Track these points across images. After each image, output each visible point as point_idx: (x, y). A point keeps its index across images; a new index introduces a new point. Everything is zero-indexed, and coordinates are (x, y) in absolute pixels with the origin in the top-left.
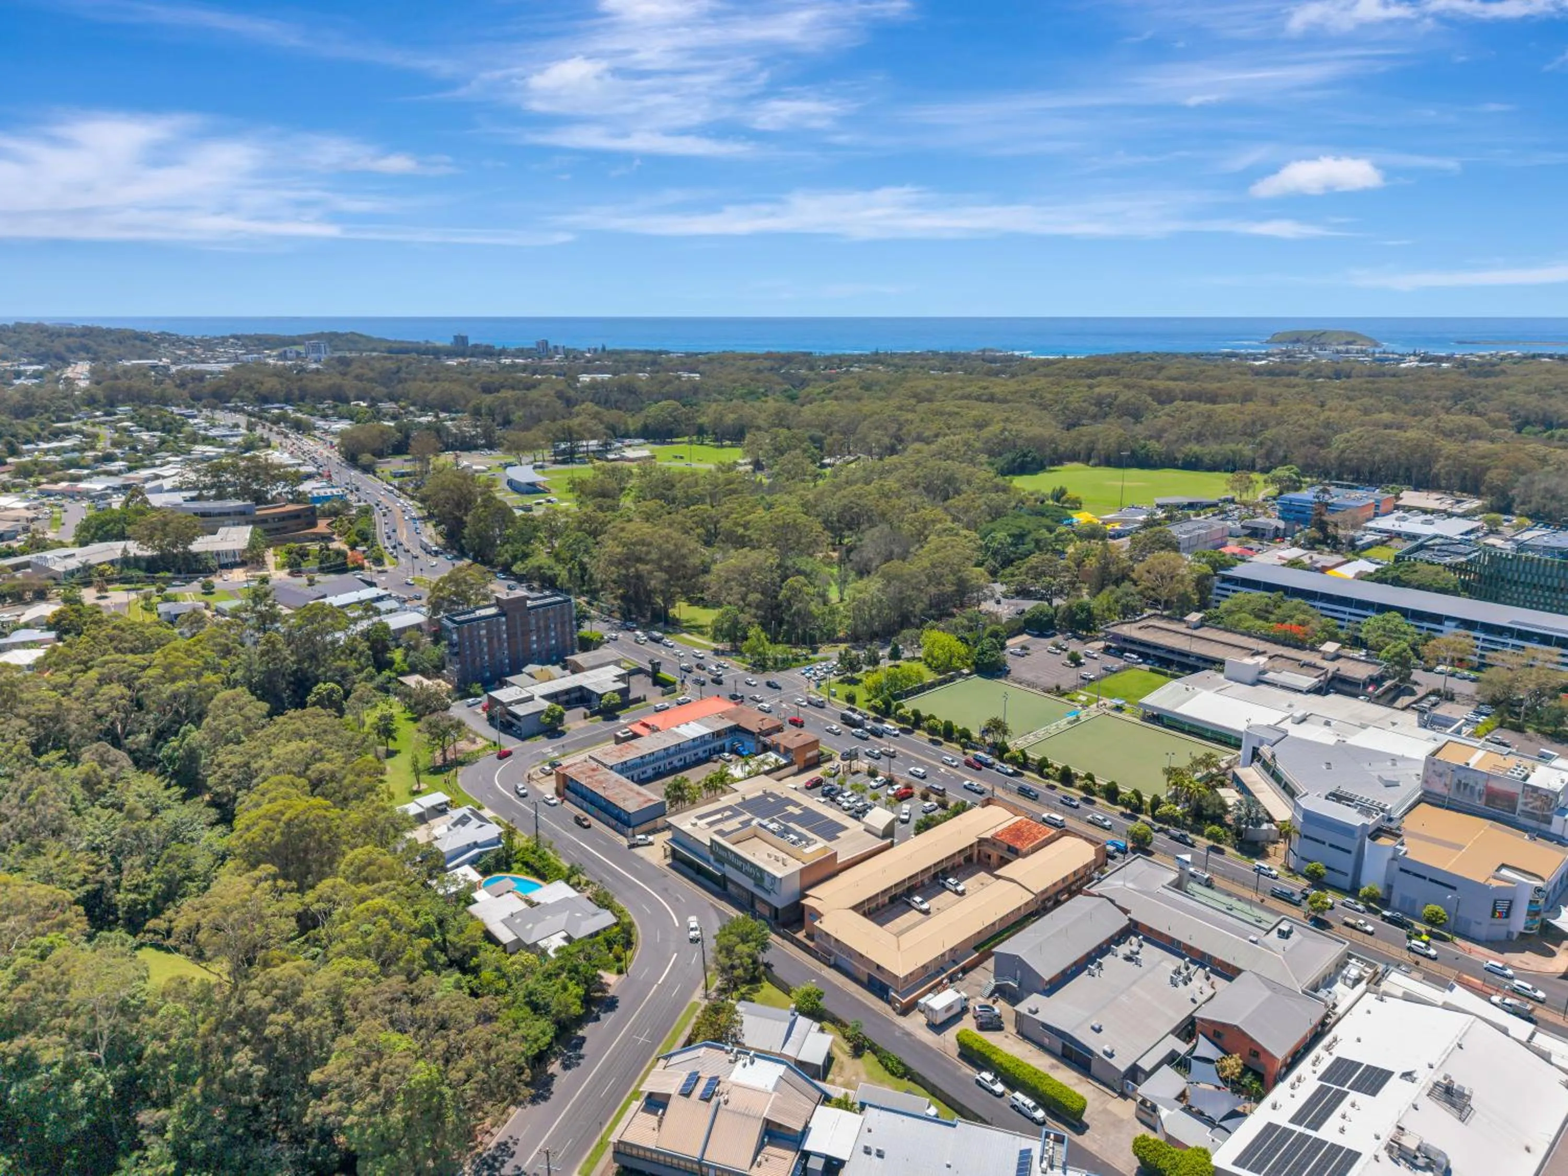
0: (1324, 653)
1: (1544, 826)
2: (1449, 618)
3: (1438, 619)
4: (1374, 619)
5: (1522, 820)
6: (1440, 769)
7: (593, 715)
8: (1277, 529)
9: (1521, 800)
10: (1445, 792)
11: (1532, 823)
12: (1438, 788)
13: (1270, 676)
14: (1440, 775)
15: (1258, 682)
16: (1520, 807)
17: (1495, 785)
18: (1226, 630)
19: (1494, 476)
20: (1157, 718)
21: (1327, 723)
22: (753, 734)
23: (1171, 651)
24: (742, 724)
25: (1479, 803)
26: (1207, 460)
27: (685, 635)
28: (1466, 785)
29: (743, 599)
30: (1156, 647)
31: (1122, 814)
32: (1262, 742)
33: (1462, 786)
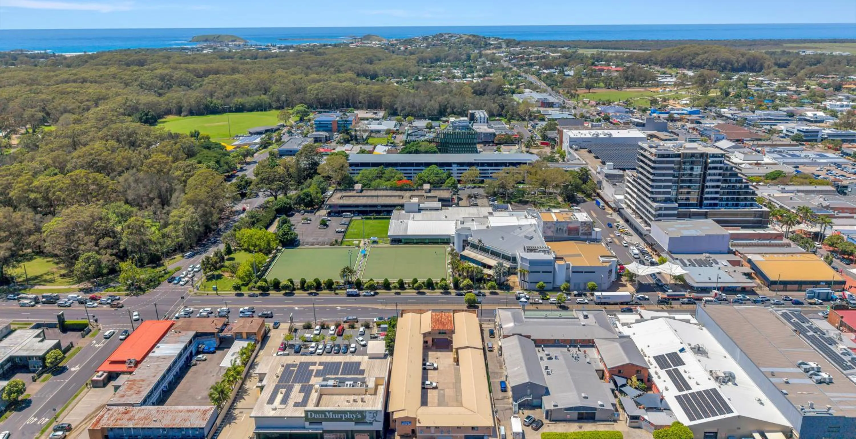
0: (426, 190)
1: (589, 237)
2: (454, 163)
3: (450, 164)
4: (426, 170)
5: (583, 237)
6: (549, 225)
7: (40, 375)
8: (326, 137)
9: (581, 229)
10: (552, 234)
11: (586, 237)
12: (550, 234)
13: (422, 205)
14: (550, 228)
15: (420, 210)
16: (581, 232)
17: (570, 226)
18: (376, 189)
19: (386, 100)
20: (397, 241)
21: (473, 220)
22: (213, 334)
23: (365, 206)
24: (200, 331)
25: (566, 235)
26: (247, 105)
27: (37, 287)
28: (560, 229)
29: (97, 244)
30: (357, 206)
31: (441, 293)
32: (467, 237)
33: (558, 230)
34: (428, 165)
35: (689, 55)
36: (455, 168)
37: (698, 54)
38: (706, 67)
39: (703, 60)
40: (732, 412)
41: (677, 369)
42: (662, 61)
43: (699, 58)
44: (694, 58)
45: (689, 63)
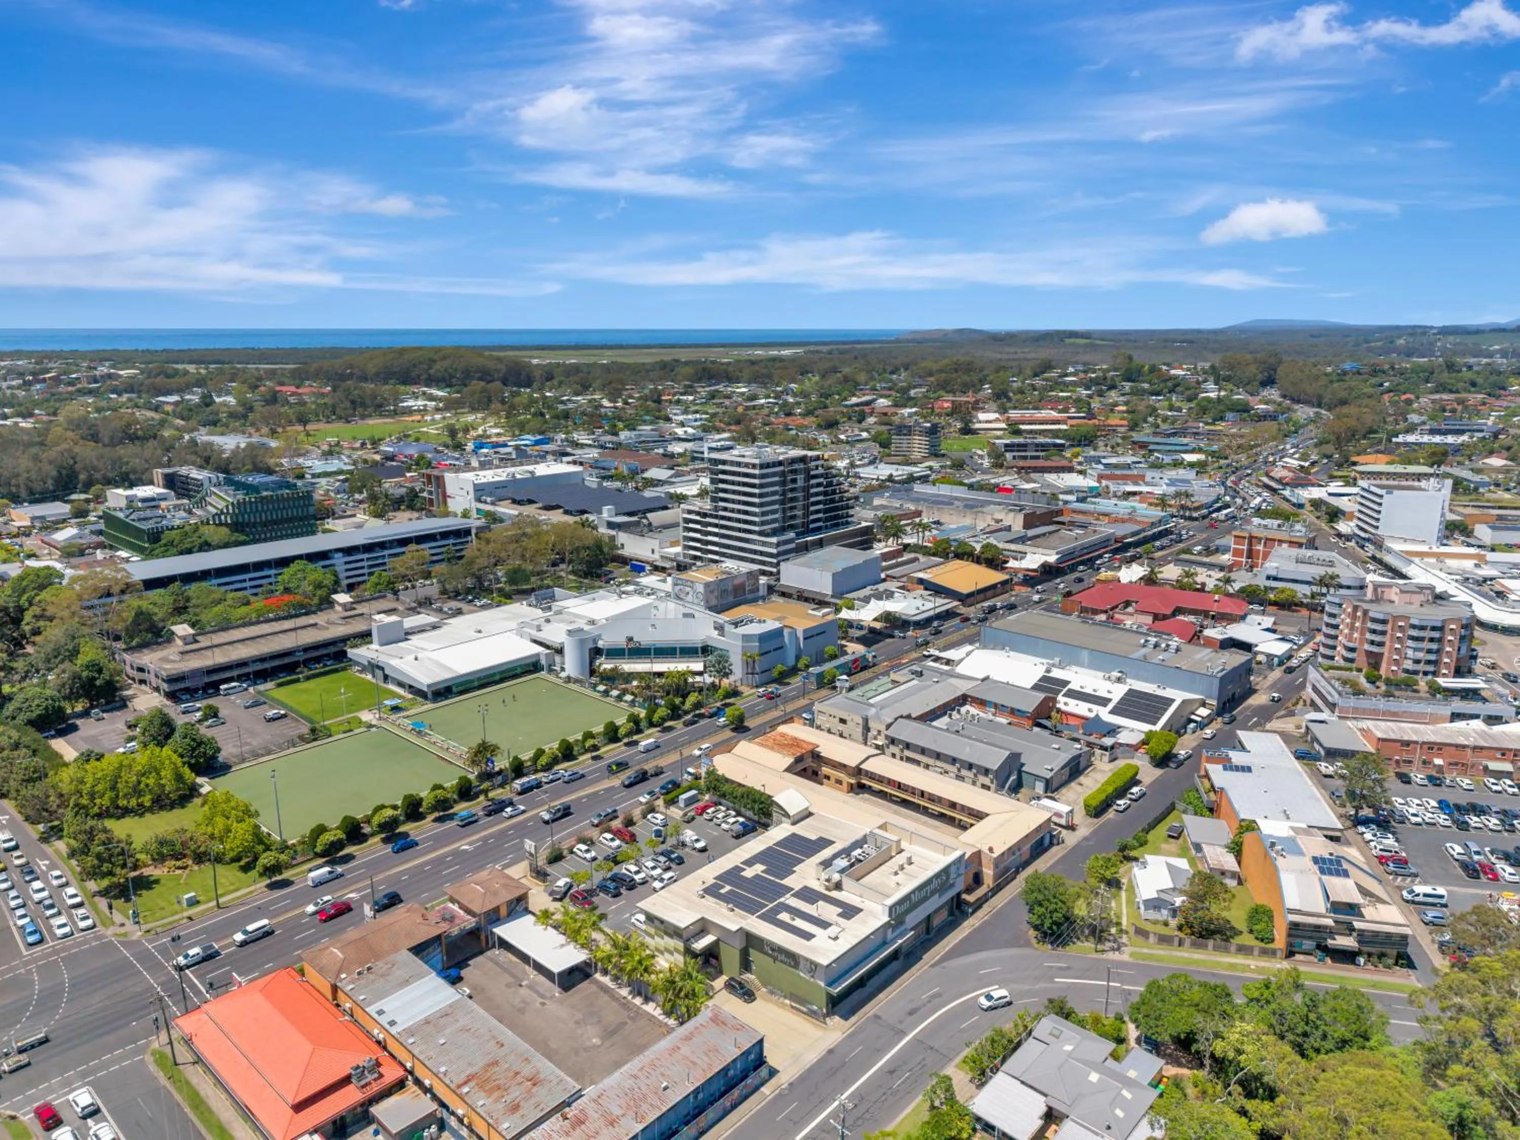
3: (324, 555)
9: (747, 584)
11: (752, 596)
16: (747, 589)
17: (736, 582)
18: (225, 629)
22: (437, 939)
24: (410, 944)
28: (725, 590)
32: (595, 641)
33: (724, 592)
34: (285, 562)
35: (420, 363)
36: (339, 560)
37: (435, 361)
38: (454, 380)
39: (446, 370)
40: (1173, 701)
41: (1069, 690)
42: (377, 374)
43: (438, 366)
44: (430, 368)
45: (424, 377)
